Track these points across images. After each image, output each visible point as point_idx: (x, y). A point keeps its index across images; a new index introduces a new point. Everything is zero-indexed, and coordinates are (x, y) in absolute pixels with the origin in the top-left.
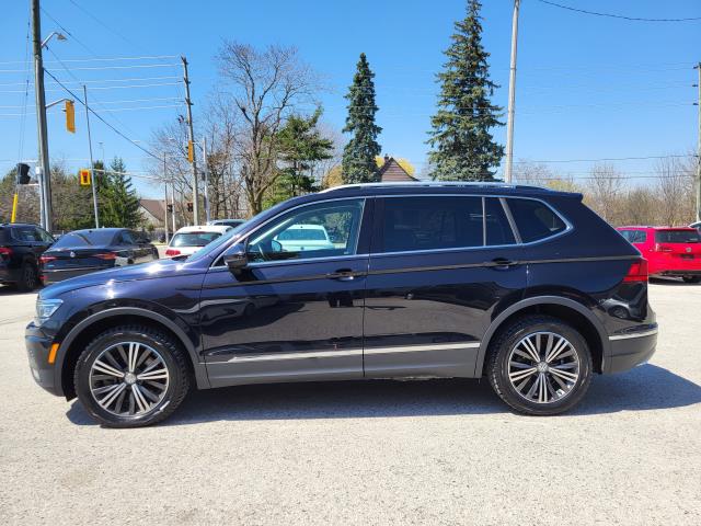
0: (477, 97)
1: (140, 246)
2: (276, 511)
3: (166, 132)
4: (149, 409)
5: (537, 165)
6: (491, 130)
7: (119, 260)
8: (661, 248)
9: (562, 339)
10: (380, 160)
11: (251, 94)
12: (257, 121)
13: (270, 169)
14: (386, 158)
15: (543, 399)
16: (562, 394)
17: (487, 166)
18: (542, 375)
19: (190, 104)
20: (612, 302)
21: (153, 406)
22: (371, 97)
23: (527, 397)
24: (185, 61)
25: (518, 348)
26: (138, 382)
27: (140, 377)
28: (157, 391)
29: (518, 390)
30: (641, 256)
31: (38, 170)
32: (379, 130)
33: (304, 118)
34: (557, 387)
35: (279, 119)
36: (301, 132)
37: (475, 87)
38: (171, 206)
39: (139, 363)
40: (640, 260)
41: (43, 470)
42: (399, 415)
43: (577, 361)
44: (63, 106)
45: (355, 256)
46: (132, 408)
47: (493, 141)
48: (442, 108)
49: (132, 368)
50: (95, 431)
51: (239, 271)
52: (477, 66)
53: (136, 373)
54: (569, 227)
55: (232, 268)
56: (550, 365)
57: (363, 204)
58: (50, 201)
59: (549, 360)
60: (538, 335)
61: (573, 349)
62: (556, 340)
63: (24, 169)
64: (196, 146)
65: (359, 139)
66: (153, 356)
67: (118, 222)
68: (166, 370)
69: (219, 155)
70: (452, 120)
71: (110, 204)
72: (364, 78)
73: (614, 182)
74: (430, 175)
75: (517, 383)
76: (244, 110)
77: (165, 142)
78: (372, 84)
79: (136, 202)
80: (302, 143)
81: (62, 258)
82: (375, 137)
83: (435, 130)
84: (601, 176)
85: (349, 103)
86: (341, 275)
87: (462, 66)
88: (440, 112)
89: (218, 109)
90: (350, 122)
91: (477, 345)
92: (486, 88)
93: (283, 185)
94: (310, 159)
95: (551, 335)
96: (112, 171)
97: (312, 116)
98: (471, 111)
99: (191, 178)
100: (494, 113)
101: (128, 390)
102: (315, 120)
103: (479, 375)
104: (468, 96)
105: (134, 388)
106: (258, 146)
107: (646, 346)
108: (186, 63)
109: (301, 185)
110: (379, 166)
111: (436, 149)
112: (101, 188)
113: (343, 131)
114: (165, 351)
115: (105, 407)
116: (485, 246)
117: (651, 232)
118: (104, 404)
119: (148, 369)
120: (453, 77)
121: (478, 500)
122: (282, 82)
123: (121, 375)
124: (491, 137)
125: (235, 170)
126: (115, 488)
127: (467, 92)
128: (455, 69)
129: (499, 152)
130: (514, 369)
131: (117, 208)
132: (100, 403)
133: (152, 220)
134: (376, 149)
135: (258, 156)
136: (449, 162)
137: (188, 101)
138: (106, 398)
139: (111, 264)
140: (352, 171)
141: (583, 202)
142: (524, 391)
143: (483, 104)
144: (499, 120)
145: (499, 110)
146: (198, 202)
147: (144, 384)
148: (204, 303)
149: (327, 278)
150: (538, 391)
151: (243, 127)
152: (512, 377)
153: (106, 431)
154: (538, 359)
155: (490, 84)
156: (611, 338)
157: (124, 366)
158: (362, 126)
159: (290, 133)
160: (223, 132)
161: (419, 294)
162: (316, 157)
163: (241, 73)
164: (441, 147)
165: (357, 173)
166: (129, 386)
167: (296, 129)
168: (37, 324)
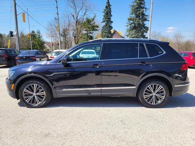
0: (142, 12)
1: (43, 55)
2: (72, 134)
3: (51, 22)
4: (40, 103)
5: (158, 33)
6: (145, 22)
7: (37, 59)
8: (193, 58)
9: (160, 86)
10: (112, 31)
11: (75, 11)
12: (77, 19)
13: (81, 33)
14: (114, 30)
15: (154, 103)
16: (159, 102)
17: (143, 33)
18: (154, 96)
19: (58, 14)
20: (177, 75)
21: (41, 102)
22: (110, 12)
23: (149, 103)
24: (56, 1)
25: (147, 88)
26: (37, 95)
27: (37, 94)
28: (42, 98)
29: (146, 100)
30: (186, 62)
31: (15, 33)
32: (112, 22)
33: (90, 19)
34: (158, 100)
35: (83, 19)
36: (90, 22)
37: (141, 9)
38: (53, 44)
39: (37, 90)
40: (186, 63)
41: (9, 119)
42: (111, 107)
43: (165, 93)
44: (22, 15)
45: (99, 60)
46: (35, 102)
47: (145, 26)
48: (131, 16)
49: (35, 91)
50: (25, 108)
51: (65, 64)
52: (142, 3)
53: (36, 93)
54: (164, 53)
55: (63, 63)
56: (156, 93)
57: (102, 45)
58: (19, 42)
59: (156, 92)
60: (153, 85)
61: (164, 89)
62: (159, 86)
63: (11, 33)
64: (60, 27)
65: (106, 25)
66: (41, 88)
67: (39, 48)
68: (44, 92)
69: (66, 29)
70: (134, 19)
71: (37, 43)
72: (108, 7)
73: (181, 38)
74: (127, 36)
75: (146, 98)
76: (73, 16)
77: (51, 25)
78: (111, 8)
79: (44, 42)
80: (90, 26)
81: (21, 58)
82: (111, 24)
83: (128, 22)
84: (177, 36)
85: (104, 14)
86: (95, 66)
87: (138, 3)
88: (130, 17)
89: (66, 16)
90: (104, 20)
91: (135, 87)
92: (144, 9)
93: (84, 38)
94: (92, 31)
95: (157, 85)
96: (37, 34)
97: (93, 18)
98: (139, 17)
99: (58, 36)
100: (146, 17)
101: (34, 98)
102: (94, 19)
103: (135, 96)
104: (139, 12)
105: (36, 97)
106: (77, 27)
107: (186, 88)
108: (57, 2)
109: (89, 38)
110: (112, 33)
111: (129, 28)
112: (34, 38)
113: (102, 22)
114: (44, 87)
115: (28, 102)
116: (138, 58)
117: (190, 53)
118: (27, 101)
119: (39, 92)
120: (134, 6)
121: (131, 133)
122: (84, 8)
123: (32, 93)
124: (145, 24)
125: (71, 34)
126: (28, 126)
127: (139, 11)
128: (135, 4)
129: (147, 29)
130: (145, 94)
131: (38, 44)
132: (26, 101)
133: (48, 48)
134: (111, 28)
135: (77, 29)
136: (132, 32)
137: (57, 13)
138: (28, 100)
139: (35, 60)
140: (104, 34)
141: (169, 45)
142: (148, 101)
143: (143, 14)
144: (148, 19)
145: (148, 16)
146: (60, 43)
147: (38, 96)
148: (55, 73)
149: (91, 67)
150: (152, 101)
151: (73, 21)
152: (145, 97)
153: (28, 109)
154: (153, 92)
155: (146, 8)
156: (175, 86)
157: (33, 91)
158: (107, 21)
159: (86, 23)
160: (68, 22)
161: (121, 72)
162: (94, 30)
163: (73, 5)
164: (130, 27)
165: (106, 35)
166: (34, 96)
167: (88, 22)
168: (8, 78)
